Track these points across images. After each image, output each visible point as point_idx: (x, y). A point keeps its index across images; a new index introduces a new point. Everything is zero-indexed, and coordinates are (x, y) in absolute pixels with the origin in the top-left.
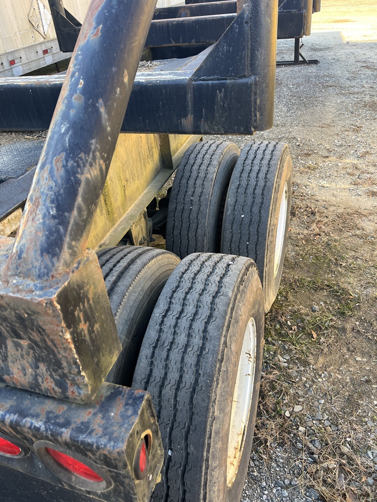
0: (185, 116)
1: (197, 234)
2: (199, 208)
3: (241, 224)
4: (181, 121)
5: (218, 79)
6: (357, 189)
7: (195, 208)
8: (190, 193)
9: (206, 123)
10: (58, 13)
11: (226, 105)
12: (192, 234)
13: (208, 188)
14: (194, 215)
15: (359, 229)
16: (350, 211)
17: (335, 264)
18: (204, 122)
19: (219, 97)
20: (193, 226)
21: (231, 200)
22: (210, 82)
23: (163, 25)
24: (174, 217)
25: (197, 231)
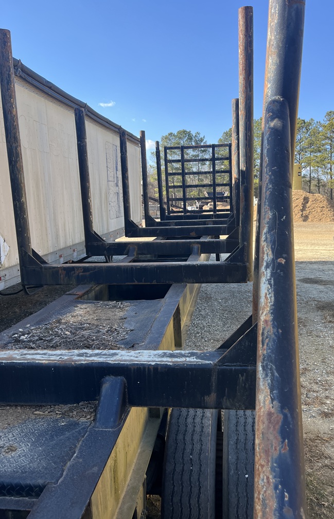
0: (209, 394)
1: (200, 500)
2: (200, 469)
3: (247, 486)
4: (204, 398)
5: (240, 366)
6: (310, 410)
7: (195, 469)
8: (188, 451)
9: (228, 400)
10: (26, 253)
11: (247, 386)
12: (194, 501)
13: (206, 444)
14: (195, 477)
15: (326, 458)
16: (312, 437)
17: (317, 505)
18: (226, 399)
19: (241, 380)
20: (195, 490)
21: (232, 458)
22: (233, 368)
23: (127, 269)
24: (173, 480)
25: (199, 496)
